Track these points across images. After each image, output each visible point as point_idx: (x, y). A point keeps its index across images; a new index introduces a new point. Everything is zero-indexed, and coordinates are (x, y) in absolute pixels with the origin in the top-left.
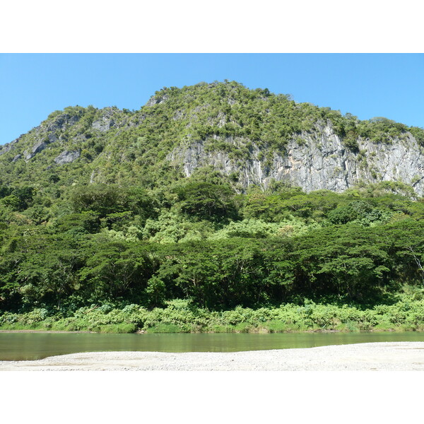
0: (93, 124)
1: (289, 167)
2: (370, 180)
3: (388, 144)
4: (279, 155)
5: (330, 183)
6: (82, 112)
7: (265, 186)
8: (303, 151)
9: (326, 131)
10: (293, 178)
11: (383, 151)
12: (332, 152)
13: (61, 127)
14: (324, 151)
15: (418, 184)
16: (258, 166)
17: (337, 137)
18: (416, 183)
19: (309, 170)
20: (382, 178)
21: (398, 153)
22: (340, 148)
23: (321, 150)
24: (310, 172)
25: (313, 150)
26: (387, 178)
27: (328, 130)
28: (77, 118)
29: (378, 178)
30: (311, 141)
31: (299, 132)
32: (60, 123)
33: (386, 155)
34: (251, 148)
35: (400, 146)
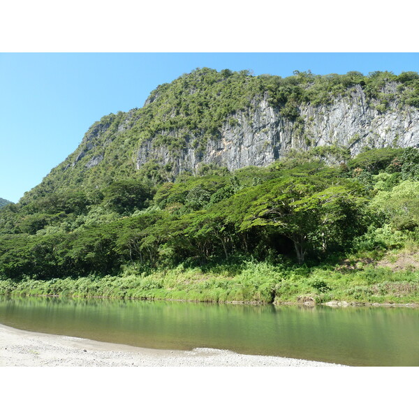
0: (119, 128)
1: (222, 149)
2: (303, 149)
3: (329, 104)
4: (212, 139)
5: (258, 158)
6: (112, 118)
7: (197, 171)
8: (235, 131)
9: (261, 105)
10: (223, 159)
11: (322, 114)
12: (264, 127)
13: (97, 136)
14: (255, 126)
15: (356, 144)
16: (192, 153)
17: (271, 109)
18: (354, 144)
19: (238, 149)
20: (316, 144)
21: (338, 113)
22: (273, 121)
23: (252, 127)
24: (240, 151)
25: (245, 128)
26: (322, 143)
27: (263, 104)
28: (108, 125)
29: (312, 145)
30: (244, 119)
31: (234, 112)
32: (95, 133)
33: (325, 118)
34: (187, 138)
35: (342, 104)
